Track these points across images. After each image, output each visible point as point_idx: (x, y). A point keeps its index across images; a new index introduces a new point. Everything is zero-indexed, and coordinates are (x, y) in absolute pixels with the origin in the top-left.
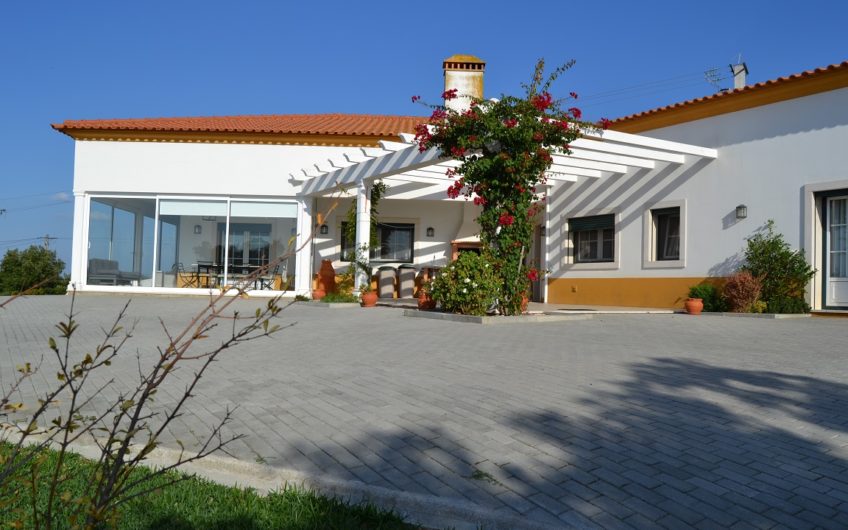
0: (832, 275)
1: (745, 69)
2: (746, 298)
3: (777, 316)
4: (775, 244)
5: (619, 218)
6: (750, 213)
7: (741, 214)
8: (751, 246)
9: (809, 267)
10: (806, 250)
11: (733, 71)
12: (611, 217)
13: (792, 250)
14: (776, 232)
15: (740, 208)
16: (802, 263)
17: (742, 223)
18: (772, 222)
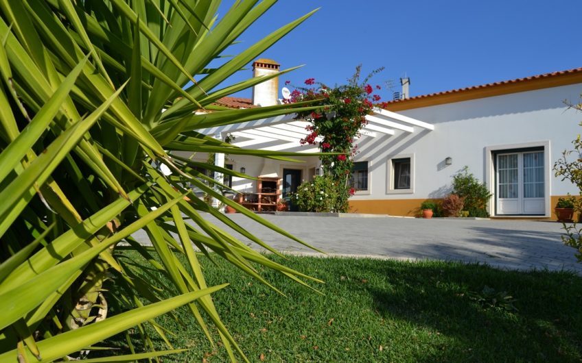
0: (500, 197)
1: (409, 81)
2: (455, 209)
3: (476, 218)
4: (469, 179)
5: (371, 164)
6: (453, 161)
7: (449, 162)
8: (456, 180)
9: (489, 192)
10: (487, 182)
11: (402, 82)
12: (365, 163)
13: (479, 183)
14: (469, 173)
15: (448, 159)
16: (485, 190)
17: (448, 168)
18: (467, 167)
